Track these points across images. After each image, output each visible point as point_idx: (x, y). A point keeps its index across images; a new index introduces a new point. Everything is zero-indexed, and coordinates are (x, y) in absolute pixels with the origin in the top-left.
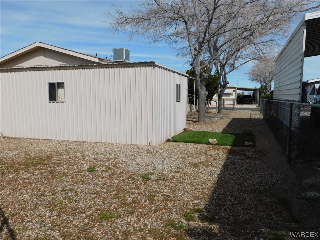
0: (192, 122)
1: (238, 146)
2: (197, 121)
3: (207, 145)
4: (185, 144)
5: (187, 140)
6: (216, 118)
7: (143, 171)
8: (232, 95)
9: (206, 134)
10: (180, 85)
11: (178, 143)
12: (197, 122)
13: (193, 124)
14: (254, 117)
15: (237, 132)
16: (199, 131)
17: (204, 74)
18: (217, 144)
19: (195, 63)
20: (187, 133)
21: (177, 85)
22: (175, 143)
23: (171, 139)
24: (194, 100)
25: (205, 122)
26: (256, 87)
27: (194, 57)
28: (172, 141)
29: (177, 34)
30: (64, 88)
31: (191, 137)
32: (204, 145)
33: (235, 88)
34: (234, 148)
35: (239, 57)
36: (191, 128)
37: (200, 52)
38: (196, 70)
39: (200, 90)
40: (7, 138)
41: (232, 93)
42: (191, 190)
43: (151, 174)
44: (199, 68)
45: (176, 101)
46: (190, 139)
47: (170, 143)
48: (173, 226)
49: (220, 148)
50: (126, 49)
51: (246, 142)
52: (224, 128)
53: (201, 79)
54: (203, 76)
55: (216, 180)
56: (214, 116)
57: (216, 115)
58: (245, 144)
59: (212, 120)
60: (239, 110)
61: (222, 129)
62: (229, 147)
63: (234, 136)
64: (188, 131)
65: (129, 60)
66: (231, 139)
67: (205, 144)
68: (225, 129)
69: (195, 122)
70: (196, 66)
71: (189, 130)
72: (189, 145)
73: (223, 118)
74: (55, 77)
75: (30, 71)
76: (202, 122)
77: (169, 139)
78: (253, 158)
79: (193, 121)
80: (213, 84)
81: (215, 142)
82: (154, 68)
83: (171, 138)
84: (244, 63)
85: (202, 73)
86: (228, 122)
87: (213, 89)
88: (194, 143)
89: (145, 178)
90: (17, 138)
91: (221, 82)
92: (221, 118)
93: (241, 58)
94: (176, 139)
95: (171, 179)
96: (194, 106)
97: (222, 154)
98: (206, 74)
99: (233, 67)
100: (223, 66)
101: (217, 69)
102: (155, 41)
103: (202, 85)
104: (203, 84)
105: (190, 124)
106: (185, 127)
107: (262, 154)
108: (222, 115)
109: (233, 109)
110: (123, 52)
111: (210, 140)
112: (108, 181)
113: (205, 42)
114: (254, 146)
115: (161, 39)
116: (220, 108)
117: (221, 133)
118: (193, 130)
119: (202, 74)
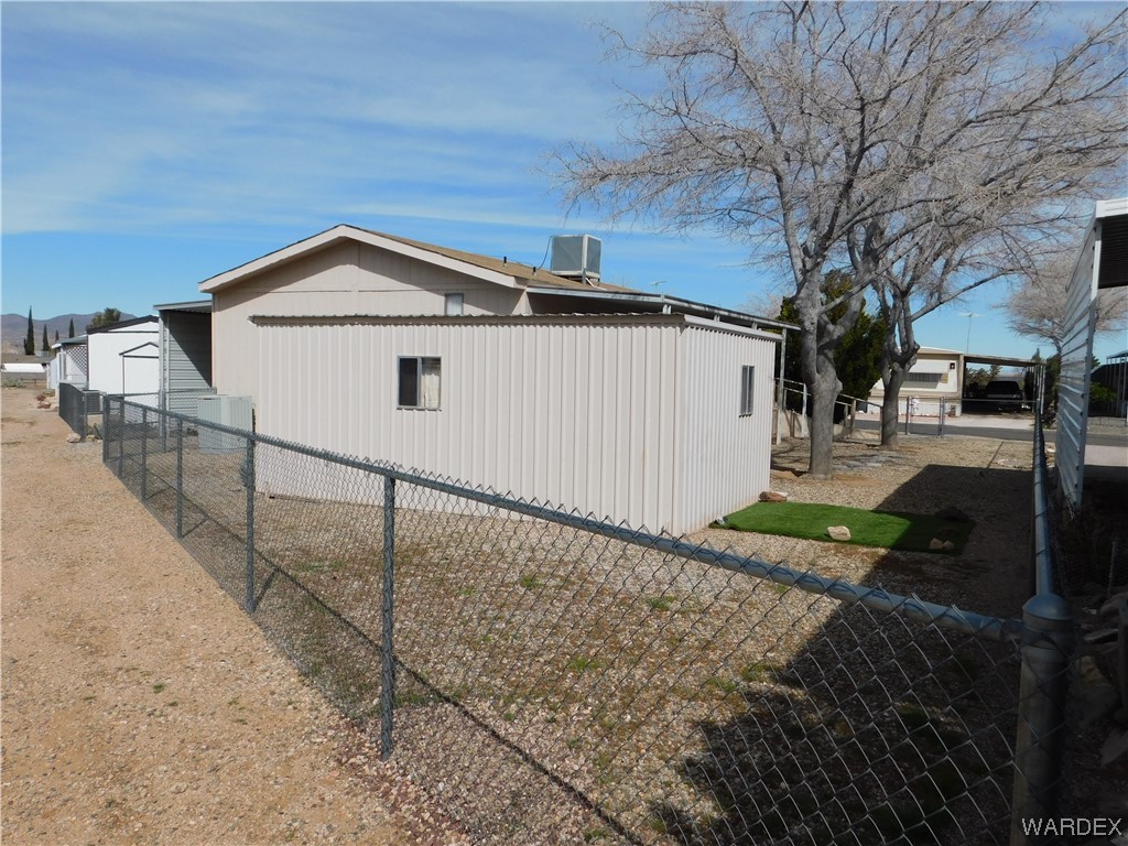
0: (788, 474)
1: (909, 550)
2: (805, 472)
3: (821, 543)
4: (760, 536)
5: (767, 526)
6: (869, 464)
7: (651, 592)
8: (946, 381)
9: (825, 512)
10: (752, 368)
11: (740, 534)
12: (804, 476)
13: (792, 481)
14: (1002, 463)
15: (923, 511)
16: (808, 502)
17: (831, 327)
18: (850, 542)
19: (802, 295)
20: (768, 508)
21: (745, 368)
22: (731, 532)
23: (723, 523)
24: (805, 399)
25: (830, 476)
26: (1038, 354)
27: (800, 277)
28: (723, 527)
29: (750, 205)
30: (439, 374)
31: (780, 518)
32: (813, 542)
33: (956, 356)
34: (898, 554)
35: (961, 262)
36: (784, 494)
37: (819, 263)
38: (806, 318)
39: (817, 376)
40: (283, 497)
41: (947, 375)
42: (763, 636)
43: (671, 600)
44: (817, 311)
45: (738, 414)
46: (776, 525)
47: (717, 532)
48: (717, 685)
49: (857, 553)
50: (589, 239)
51: (935, 540)
52: (886, 496)
53: (821, 344)
54: (829, 333)
55: (824, 620)
56: (866, 456)
57: (872, 452)
58: (932, 546)
59: (855, 469)
60: (962, 437)
61: (880, 500)
62: (882, 551)
63: (908, 523)
64: (774, 501)
65: (598, 273)
66: (896, 527)
67: (817, 539)
68: (888, 501)
69: (798, 474)
70: (806, 307)
71: (775, 498)
72: (772, 541)
73: (894, 464)
74: (418, 342)
75: (352, 324)
76: (822, 476)
77: (716, 522)
78: (938, 581)
79: (793, 470)
80: (871, 345)
81: (846, 534)
82: (681, 331)
83: (721, 519)
84: (976, 285)
85: (826, 323)
86: (905, 479)
87: (871, 364)
88: (788, 534)
89: (657, 606)
90: (308, 501)
91: (895, 343)
92: (890, 462)
93: (967, 267)
94: (736, 522)
95: (717, 613)
96: (803, 419)
97: (857, 567)
98: (839, 327)
99: (938, 297)
100: (903, 295)
101: (883, 302)
102: (684, 224)
103: (824, 362)
104: (829, 359)
105: (781, 479)
106: (767, 488)
107: (969, 574)
108: (894, 454)
109: (940, 430)
110: (581, 247)
111: (831, 529)
112: (573, 608)
113: (835, 236)
114: (956, 552)
115: (702, 217)
116: (888, 429)
117: (872, 511)
118: (789, 499)
119: (825, 327)
